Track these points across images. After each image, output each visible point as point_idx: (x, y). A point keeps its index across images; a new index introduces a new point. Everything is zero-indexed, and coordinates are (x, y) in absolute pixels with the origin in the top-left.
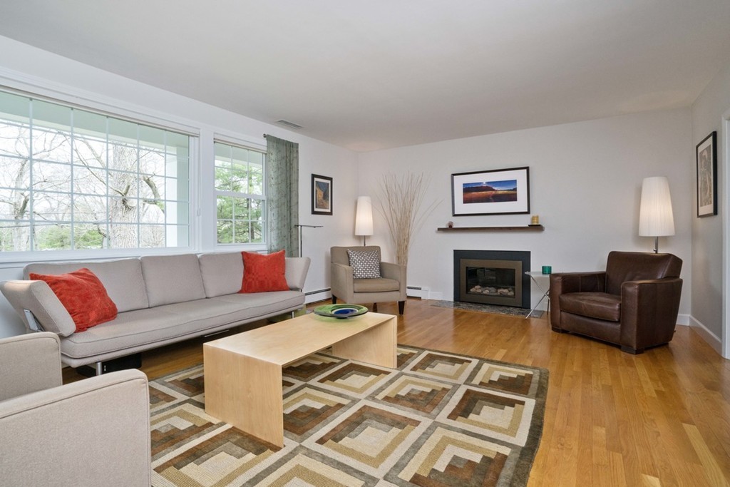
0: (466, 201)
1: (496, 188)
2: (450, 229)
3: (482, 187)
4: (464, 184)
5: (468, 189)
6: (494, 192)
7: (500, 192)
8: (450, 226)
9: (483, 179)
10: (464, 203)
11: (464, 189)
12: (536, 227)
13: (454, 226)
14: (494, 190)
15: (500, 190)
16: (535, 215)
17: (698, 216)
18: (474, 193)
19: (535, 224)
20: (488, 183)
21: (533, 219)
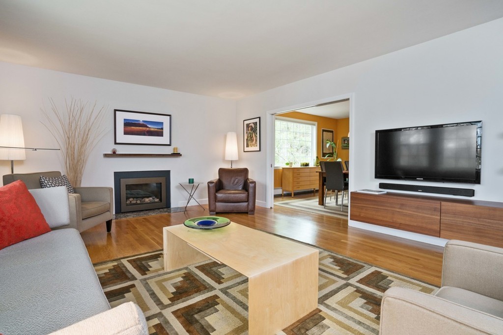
0: (126, 133)
1: (149, 126)
2: (114, 154)
3: (139, 124)
4: (125, 119)
5: (128, 124)
6: (148, 129)
7: (152, 129)
8: (114, 153)
9: (141, 118)
10: (124, 134)
11: (125, 124)
12: (176, 155)
13: (117, 153)
14: (148, 127)
15: (153, 128)
16: (176, 147)
17: (244, 151)
18: (133, 127)
19: (176, 152)
20: (144, 121)
21: (174, 149)
